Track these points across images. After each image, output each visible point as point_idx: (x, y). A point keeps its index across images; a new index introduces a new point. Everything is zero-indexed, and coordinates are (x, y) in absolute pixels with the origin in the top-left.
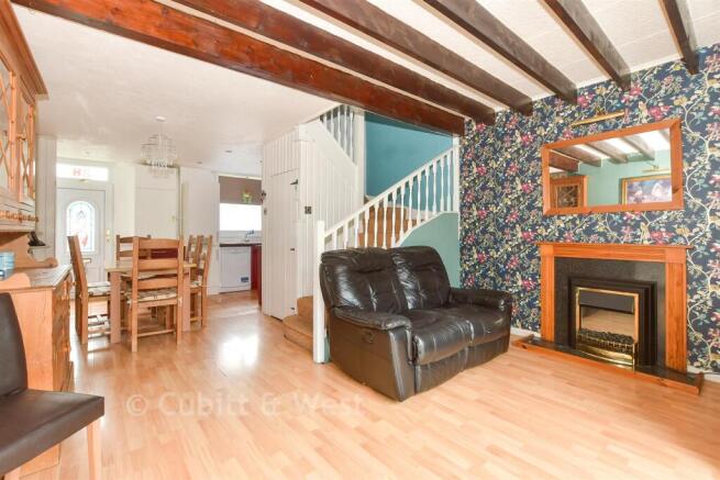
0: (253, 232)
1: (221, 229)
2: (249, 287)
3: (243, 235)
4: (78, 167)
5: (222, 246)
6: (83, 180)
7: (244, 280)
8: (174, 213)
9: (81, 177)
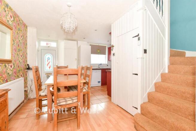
0: (101, 64)
1: (91, 63)
2: (100, 85)
3: (98, 65)
4: (47, 42)
5: (93, 69)
6: (49, 47)
7: (99, 82)
8: (76, 57)
9: (49, 46)
